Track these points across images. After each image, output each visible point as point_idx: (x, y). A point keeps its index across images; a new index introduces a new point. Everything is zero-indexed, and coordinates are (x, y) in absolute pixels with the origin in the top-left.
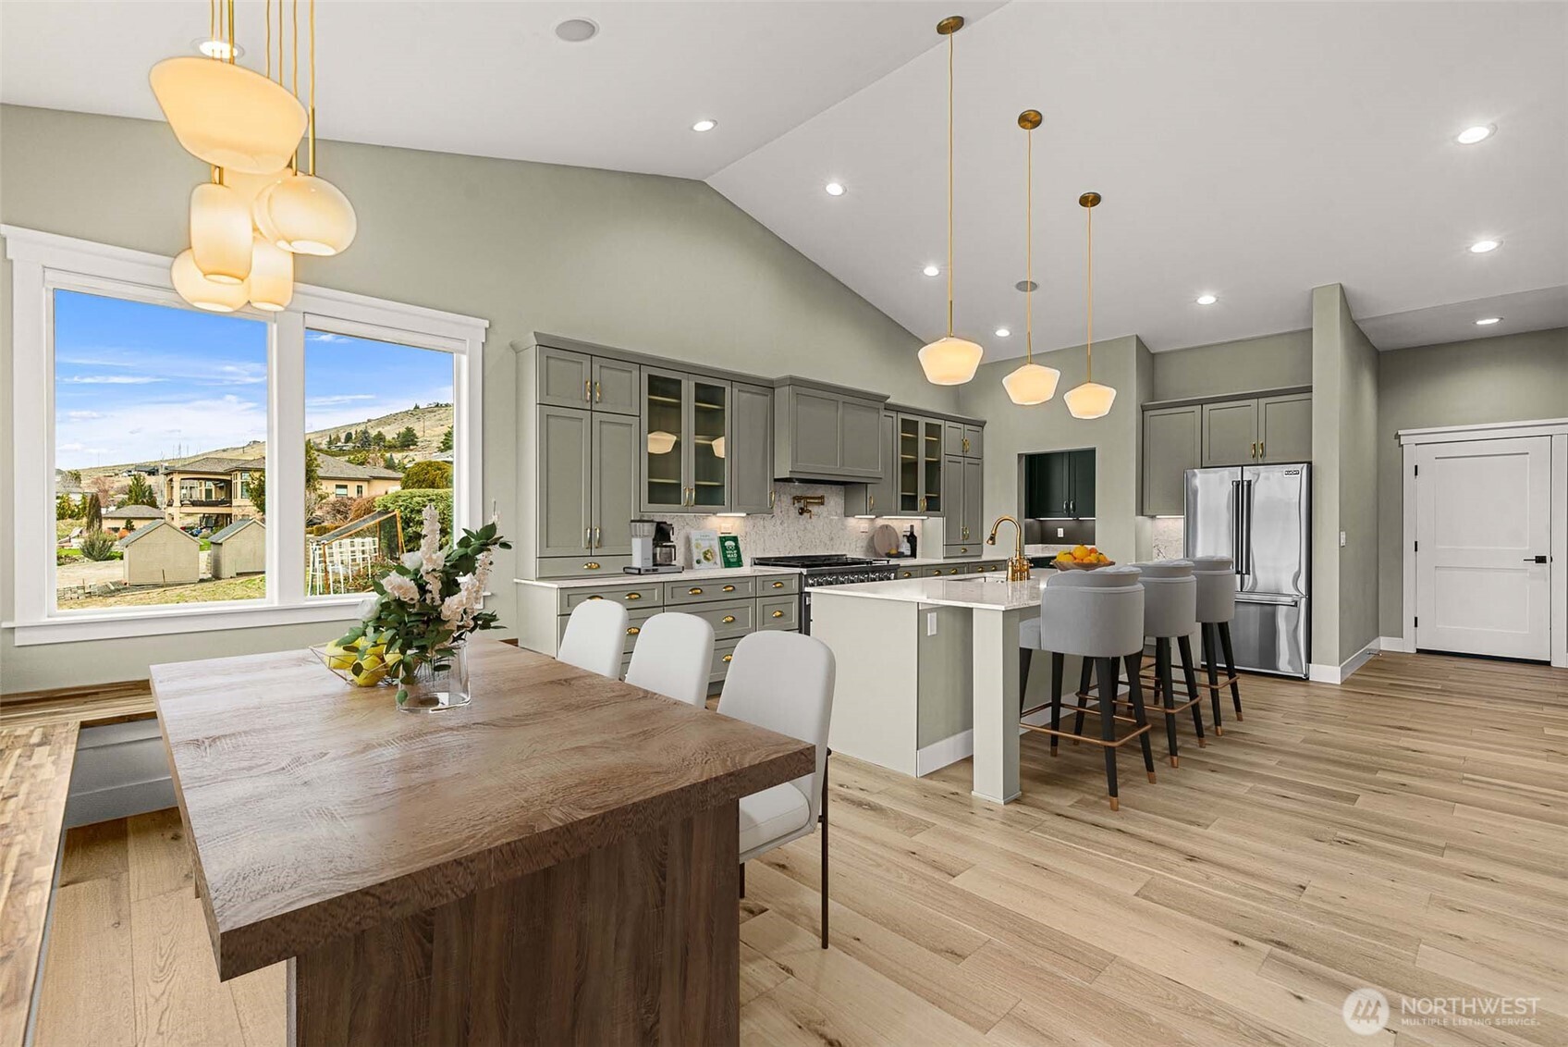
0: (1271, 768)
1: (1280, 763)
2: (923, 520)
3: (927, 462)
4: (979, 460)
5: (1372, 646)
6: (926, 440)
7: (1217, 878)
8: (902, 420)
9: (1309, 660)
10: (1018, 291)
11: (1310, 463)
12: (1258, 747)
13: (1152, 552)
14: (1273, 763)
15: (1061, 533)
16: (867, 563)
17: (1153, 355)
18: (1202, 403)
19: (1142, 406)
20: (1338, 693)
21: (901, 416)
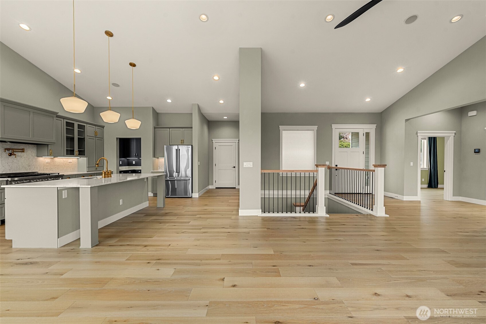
0: (175, 220)
1: (177, 218)
2: (78, 158)
3: (78, 138)
4: (102, 139)
5: (207, 188)
6: (78, 130)
7: (150, 249)
8: (66, 122)
9: (192, 192)
10: (112, 86)
11: (192, 145)
12: (175, 215)
13: (158, 168)
14: (176, 218)
15: (134, 163)
16: (48, 175)
17: (158, 113)
18: (170, 128)
19: (154, 127)
20: (198, 199)
21: (65, 121)
